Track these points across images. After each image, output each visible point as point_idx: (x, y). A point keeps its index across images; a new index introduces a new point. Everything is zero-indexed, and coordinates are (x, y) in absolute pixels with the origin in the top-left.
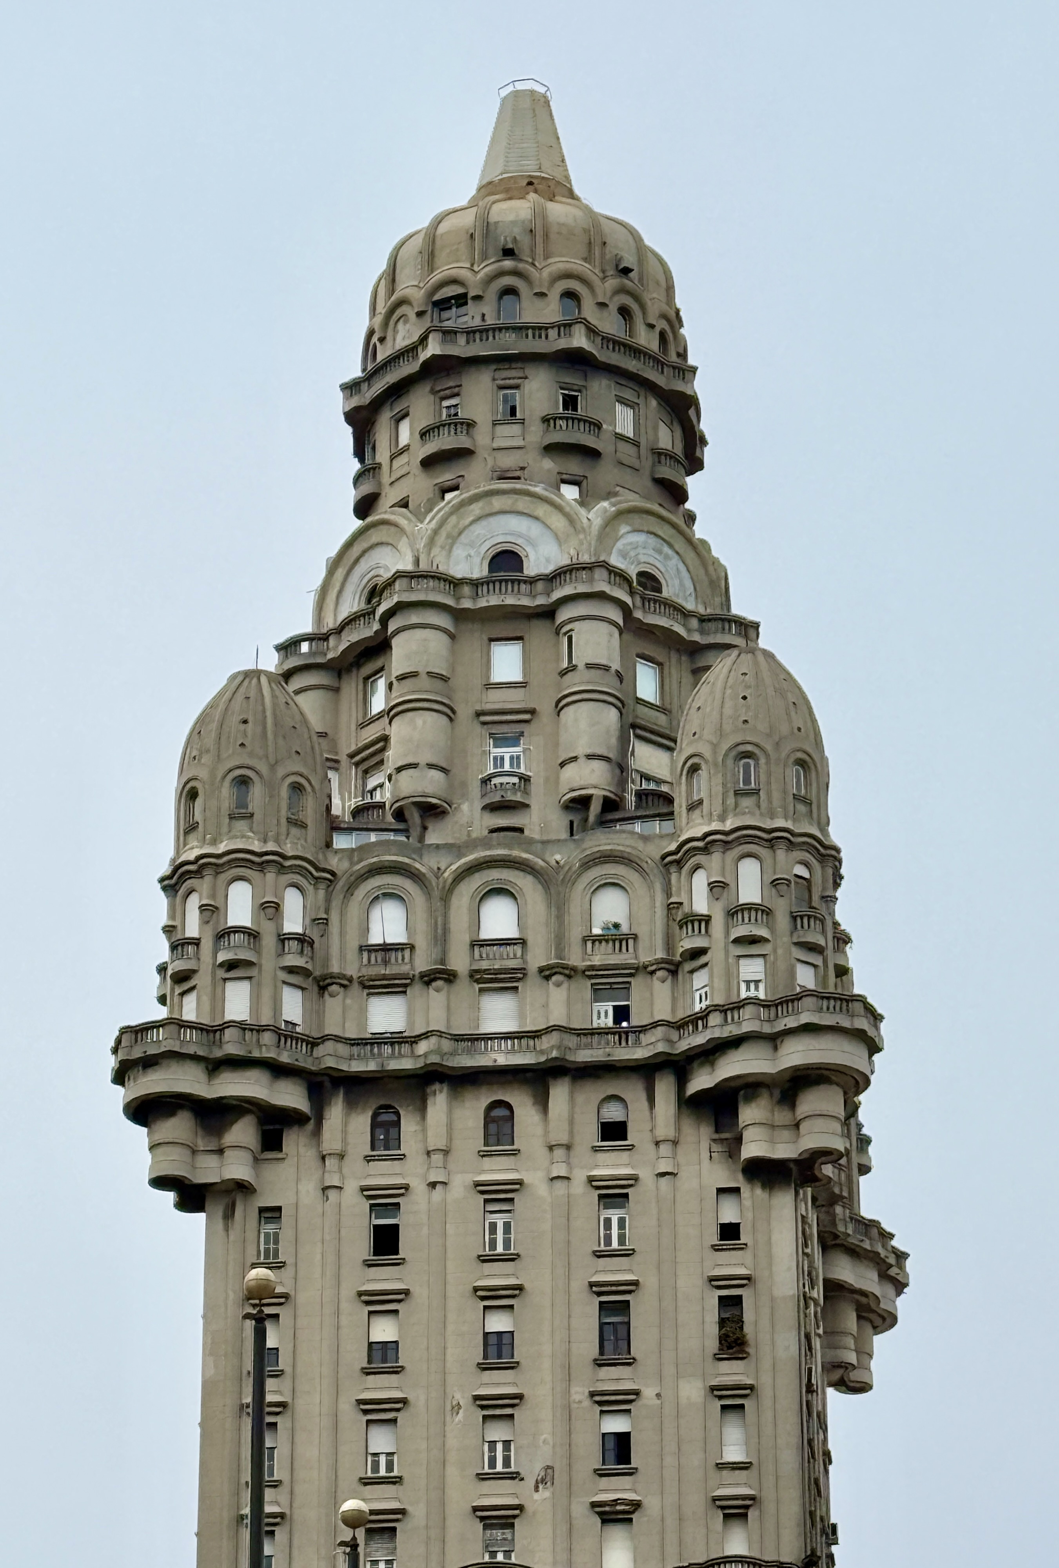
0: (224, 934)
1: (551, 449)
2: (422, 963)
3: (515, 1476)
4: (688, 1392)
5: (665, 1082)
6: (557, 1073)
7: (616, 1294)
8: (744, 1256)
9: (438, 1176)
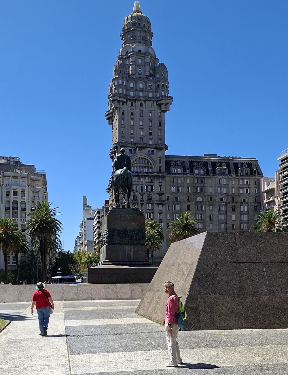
0: (119, 85)
1: (143, 40)
2: (135, 89)
3: (143, 135)
4: (157, 129)
5: (155, 102)
6: (146, 100)
7: (151, 121)
8: (161, 118)
9: (136, 109)
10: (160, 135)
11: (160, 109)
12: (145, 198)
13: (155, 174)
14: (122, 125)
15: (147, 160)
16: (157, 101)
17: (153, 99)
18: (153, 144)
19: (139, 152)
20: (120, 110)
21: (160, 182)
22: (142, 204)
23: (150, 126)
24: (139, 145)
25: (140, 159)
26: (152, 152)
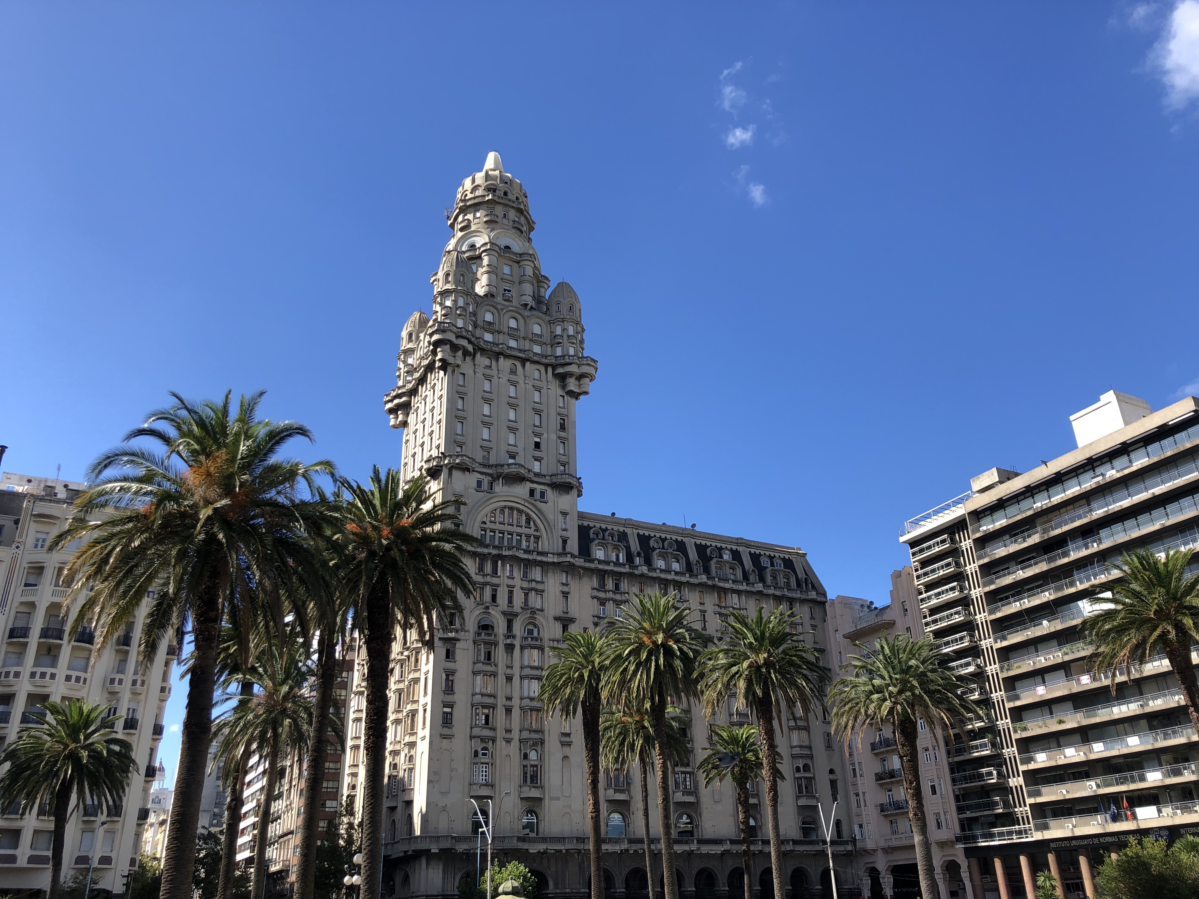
2: (497, 328)
3: (515, 446)
4: (553, 437)
5: (550, 370)
6: (528, 360)
7: (538, 412)
8: (566, 410)
9: (500, 376)
10: (562, 452)
11: (563, 387)
12: (518, 629)
13: (550, 559)
14: (459, 410)
15: (527, 515)
16: (557, 365)
17: (546, 359)
18: (544, 472)
19: (506, 489)
20: (453, 371)
21: (563, 584)
22: (510, 648)
23: (535, 426)
24: (506, 470)
25: (506, 510)
26: (542, 494)
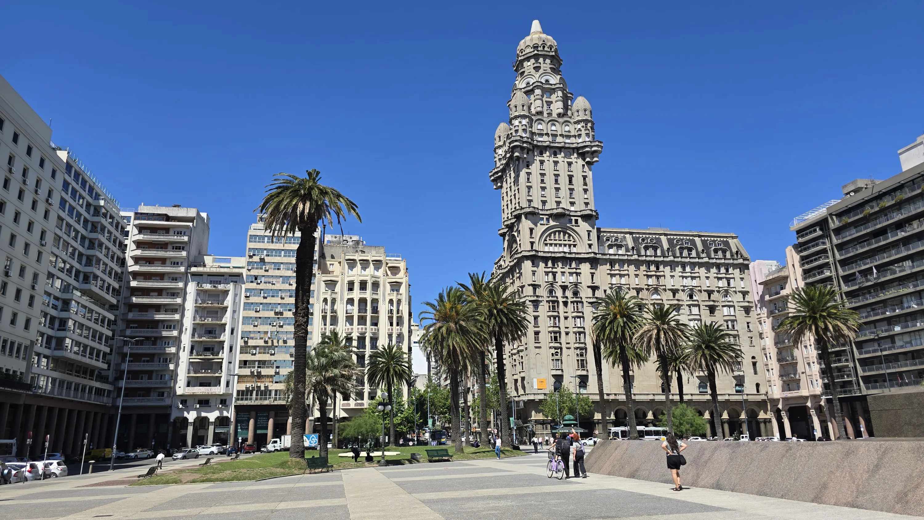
0: (522, 125)
1: (550, 68)
2: (545, 132)
3: (560, 197)
4: (581, 189)
5: (576, 150)
6: (563, 148)
7: (570, 176)
8: (586, 173)
9: (548, 159)
10: (585, 197)
11: (584, 160)
12: (569, 294)
13: (582, 256)
15: (569, 234)
16: (580, 147)
17: (573, 145)
18: (576, 210)
19: (556, 221)
20: (523, 161)
21: (591, 269)
22: (565, 304)
23: (569, 185)
24: (555, 211)
25: (557, 233)
26: (576, 221)
